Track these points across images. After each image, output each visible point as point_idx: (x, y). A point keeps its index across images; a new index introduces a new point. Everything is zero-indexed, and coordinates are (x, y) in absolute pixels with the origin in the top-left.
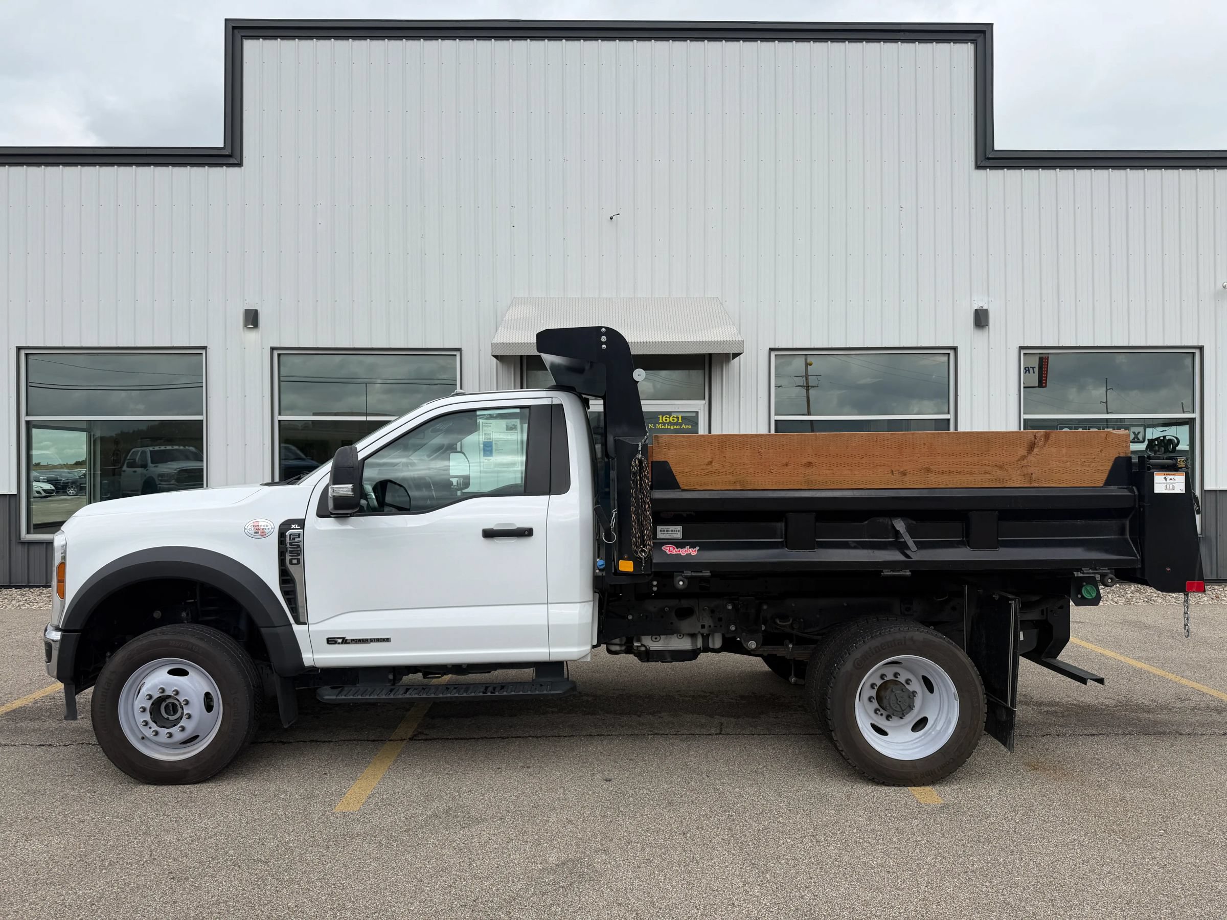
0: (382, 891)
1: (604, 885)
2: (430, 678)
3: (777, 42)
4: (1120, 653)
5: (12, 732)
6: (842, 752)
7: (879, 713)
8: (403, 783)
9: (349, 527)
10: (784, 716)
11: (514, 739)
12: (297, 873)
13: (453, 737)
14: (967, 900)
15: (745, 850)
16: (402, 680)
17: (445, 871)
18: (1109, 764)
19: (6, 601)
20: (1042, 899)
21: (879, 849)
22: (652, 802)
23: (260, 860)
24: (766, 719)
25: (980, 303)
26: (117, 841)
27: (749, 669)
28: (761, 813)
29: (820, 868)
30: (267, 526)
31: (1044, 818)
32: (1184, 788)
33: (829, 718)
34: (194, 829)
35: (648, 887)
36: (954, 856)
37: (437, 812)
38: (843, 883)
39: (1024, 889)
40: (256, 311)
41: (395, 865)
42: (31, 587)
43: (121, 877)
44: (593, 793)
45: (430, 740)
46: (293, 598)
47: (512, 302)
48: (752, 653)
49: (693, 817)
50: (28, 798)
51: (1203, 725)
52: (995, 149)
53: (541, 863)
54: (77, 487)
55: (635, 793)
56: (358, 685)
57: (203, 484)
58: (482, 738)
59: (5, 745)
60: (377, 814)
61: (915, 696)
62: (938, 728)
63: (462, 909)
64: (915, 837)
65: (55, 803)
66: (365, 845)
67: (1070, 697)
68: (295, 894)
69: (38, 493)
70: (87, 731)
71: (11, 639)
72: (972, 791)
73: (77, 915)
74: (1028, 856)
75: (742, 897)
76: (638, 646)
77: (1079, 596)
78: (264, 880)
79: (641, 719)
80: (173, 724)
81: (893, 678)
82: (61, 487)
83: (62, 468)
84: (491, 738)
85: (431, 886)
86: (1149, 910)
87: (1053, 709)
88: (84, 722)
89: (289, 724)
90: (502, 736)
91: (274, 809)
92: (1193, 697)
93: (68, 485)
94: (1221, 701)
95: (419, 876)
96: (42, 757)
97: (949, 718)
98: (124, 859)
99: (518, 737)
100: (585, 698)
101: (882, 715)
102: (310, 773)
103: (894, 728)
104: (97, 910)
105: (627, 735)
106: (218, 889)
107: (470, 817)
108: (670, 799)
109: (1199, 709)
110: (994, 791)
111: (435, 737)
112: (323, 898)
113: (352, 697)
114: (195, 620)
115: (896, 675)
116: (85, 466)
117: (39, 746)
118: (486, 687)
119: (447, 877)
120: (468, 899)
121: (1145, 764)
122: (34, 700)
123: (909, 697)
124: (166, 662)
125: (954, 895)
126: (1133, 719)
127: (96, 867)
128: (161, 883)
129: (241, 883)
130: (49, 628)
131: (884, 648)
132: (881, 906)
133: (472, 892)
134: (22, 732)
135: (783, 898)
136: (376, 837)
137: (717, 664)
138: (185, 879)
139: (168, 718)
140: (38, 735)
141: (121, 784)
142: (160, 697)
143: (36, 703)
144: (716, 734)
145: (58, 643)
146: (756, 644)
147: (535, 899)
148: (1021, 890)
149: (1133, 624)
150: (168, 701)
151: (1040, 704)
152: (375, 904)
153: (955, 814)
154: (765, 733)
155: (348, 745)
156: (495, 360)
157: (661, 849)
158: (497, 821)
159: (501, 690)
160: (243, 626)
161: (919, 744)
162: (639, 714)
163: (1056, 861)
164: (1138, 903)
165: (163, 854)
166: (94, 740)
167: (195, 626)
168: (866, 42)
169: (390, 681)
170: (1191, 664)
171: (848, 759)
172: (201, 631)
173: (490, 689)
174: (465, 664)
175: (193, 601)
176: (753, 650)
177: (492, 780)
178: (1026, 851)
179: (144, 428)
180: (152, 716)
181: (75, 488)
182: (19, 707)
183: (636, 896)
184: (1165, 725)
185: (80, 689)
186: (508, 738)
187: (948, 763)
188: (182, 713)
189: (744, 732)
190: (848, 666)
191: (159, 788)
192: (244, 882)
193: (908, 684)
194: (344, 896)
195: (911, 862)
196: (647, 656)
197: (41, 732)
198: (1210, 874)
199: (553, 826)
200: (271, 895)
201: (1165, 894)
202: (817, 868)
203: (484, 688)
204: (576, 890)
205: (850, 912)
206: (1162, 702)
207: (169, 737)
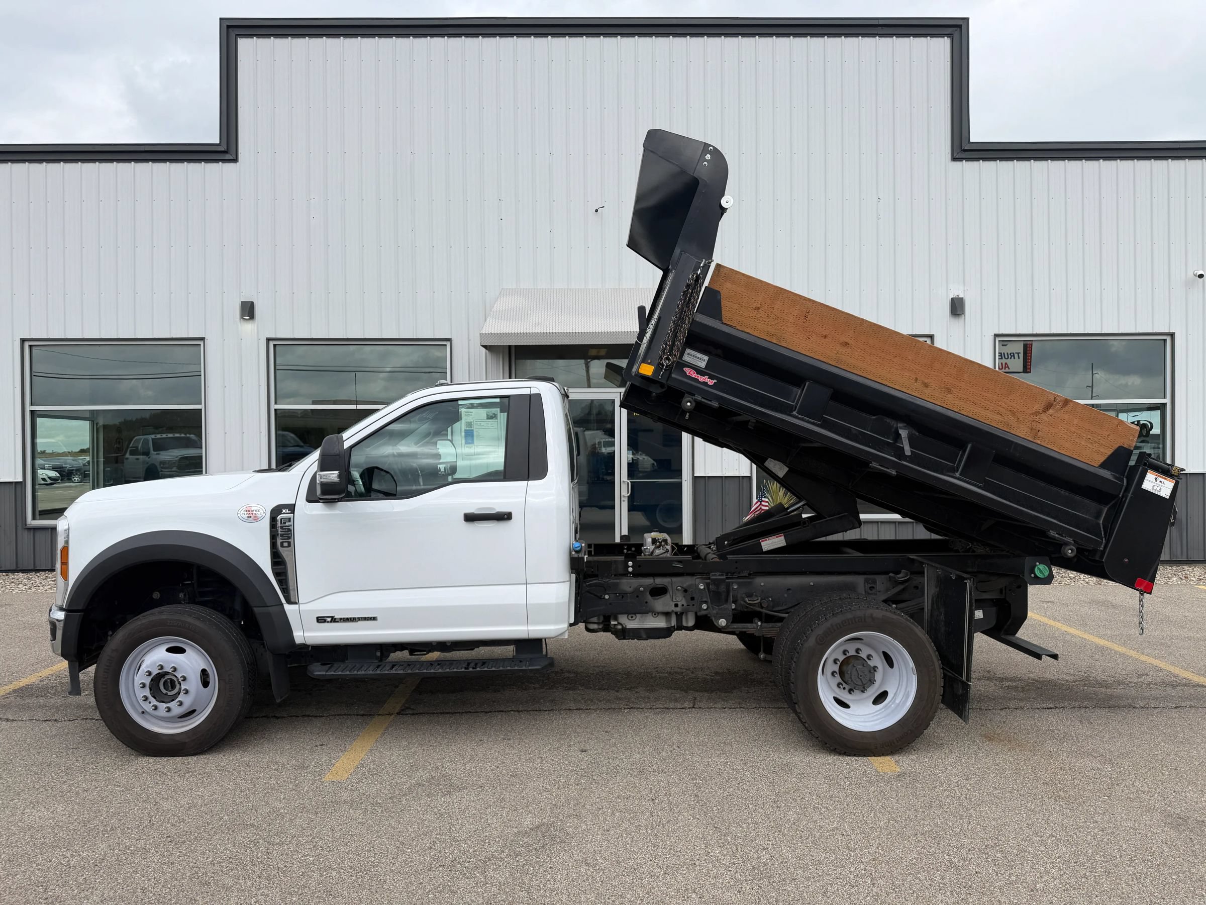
0: (366, 853)
1: (575, 846)
2: (418, 655)
3: (757, 37)
4: (1085, 631)
5: (19, 708)
6: (805, 724)
7: (842, 687)
8: (389, 754)
9: (337, 512)
10: (755, 691)
11: (497, 713)
12: (287, 837)
13: (439, 711)
14: (914, 860)
15: (710, 814)
16: (389, 658)
17: (426, 835)
18: (1062, 736)
19: (13, 584)
20: (985, 859)
21: (835, 814)
22: (624, 771)
23: (253, 825)
24: (738, 693)
25: (956, 291)
26: (119, 808)
27: (725, 647)
28: (727, 781)
29: (779, 831)
30: (259, 510)
31: (995, 785)
32: (1132, 757)
33: (793, 692)
34: (191, 797)
35: (615, 849)
36: (906, 820)
37: (420, 781)
38: (799, 844)
39: (969, 850)
40: (252, 302)
41: (379, 829)
42: (37, 571)
43: (122, 841)
44: (569, 762)
45: (417, 714)
46: (283, 579)
47: (500, 293)
48: (722, 630)
49: (662, 784)
50: (35, 769)
51: (1156, 699)
52: (971, 141)
53: (516, 827)
54: (81, 474)
55: (609, 762)
56: (346, 662)
57: (202, 471)
58: (466, 712)
59: (13, 721)
60: (364, 783)
61: (876, 671)
62: (897, 702)
63: (441, 868)
64: (871, 803)
65: (60, 774)
66: (352, 811)
67: (1032, 673)
68: (284, 856)
69: (43, 481)
70: (90, 707)
71: (18, 621)
72: (929, 761)
73: (80, 875)
74: (976, 820)
75: (703, 857)
76: (615, 625)
77: (1033, 575)
78: (256, 843)
79: (618, 694)
80: (171, 699)
81: (855, 654)
82: (66, 475)
83: (67, 456)
84: (475, 712)
85: (412, 848)
86: (1085, 869)
87: (1014, 684)
88: (88, 698)
89: (281, 698)
90: (485, 710)
91: (266, 778)
92: (1151, 673)
93: (73, 473)
94: (1176, 676)
95: (402, 839)
96: (48, 731)
97: (907, 691)
98: (125, 824)
99: (500, 711)
100: (567, 675)
101: (844, 688)
102: (302, 745)
103: (854, 701)
104: (99, 871)
105: (604, 709)
106: (213, 852)
107: (451, 785)
108: (642, 768)
109: (1155, 684)
110: (949, 760)
111: (422, 712)
112: (311, 859)
113: (340, 673)
114: (192, 601)
115: (858, 650)
116: (88, 453)
117: (45, 721)
118: (468, 663)
119: (428, 840)
120: (447, 859)
121: (1096, 735)
122: (40, 678)
123: (870, 672)
124: (164, 640)
125: (902, 856)
126: (1091, 693)
127: (99, 832)
128: (160, 846)
129: (234, 846)
130: (54, 608)
131: (845, 624)
132: (833, 866)
133: (450, 854)
134: (28, 708)
135: (742, 858)
136: (362, 803)
137: (694, 642)
138: (182, 842)
139: (167, 693)
140: (44, 711)
141: (123, 756)
142: (159, 673)
143: (42, 681)
144: (689, 708)
145: (62, 622)
146: (726, 623)
147: (509, 859)
148: (966, 851)
149: (1101, 604)
150: (167, 677)
151: (1002, 680)
152: (359, 865)
153: (911, 781)
154: (736, 707)
155: (338, 720)
156: (484, 349)
157: (630, 814)
158: (477, 788)
159: (482, 665)
160: (238, 606)
161: (879, 717)
162: (616, 689)
163: (1002, 825)
164: (1075, 863)
165: (161, 820)
166: (97, 715)
167: (192, 606)
168: (845, 37)
169: (377, 658)
170: (1152, 641)
171: (811, 730)
172: (197, 611)
173: (472, 665)
174: (449, 641)
175: (190, 582)
176: (723, 627)
177: (474, 752)
178: (974, 816)
179: (147, 416)
180: (152, 692)
181: (79, 475)
182: (26, 685)
183: (604, 856)
184: (1120, 699)
185: (83, 666)
186: (490, 712)
187: (906, 734)
188: (180, 689)
189: (716, 706)
190: (811, 642)
191: (158, 759)
192: (237, 845)
193: (870, 659)
194: (330, 857)
195: (865, 825)
196: (623, 634)
197: (47, 708)
198: (1146, 837)
199: (529, 793)
200: (262, 856)
201: (1102, 854)
202: (776, 832)
203: (466, 664)
204: (548, 851)
205: (803, 871)
206: (1119, 677)
207: (167, 712)
